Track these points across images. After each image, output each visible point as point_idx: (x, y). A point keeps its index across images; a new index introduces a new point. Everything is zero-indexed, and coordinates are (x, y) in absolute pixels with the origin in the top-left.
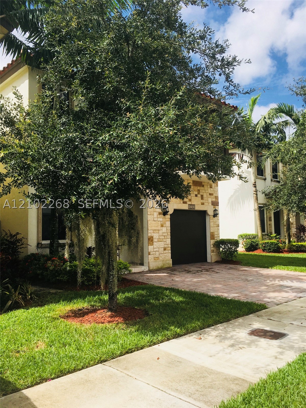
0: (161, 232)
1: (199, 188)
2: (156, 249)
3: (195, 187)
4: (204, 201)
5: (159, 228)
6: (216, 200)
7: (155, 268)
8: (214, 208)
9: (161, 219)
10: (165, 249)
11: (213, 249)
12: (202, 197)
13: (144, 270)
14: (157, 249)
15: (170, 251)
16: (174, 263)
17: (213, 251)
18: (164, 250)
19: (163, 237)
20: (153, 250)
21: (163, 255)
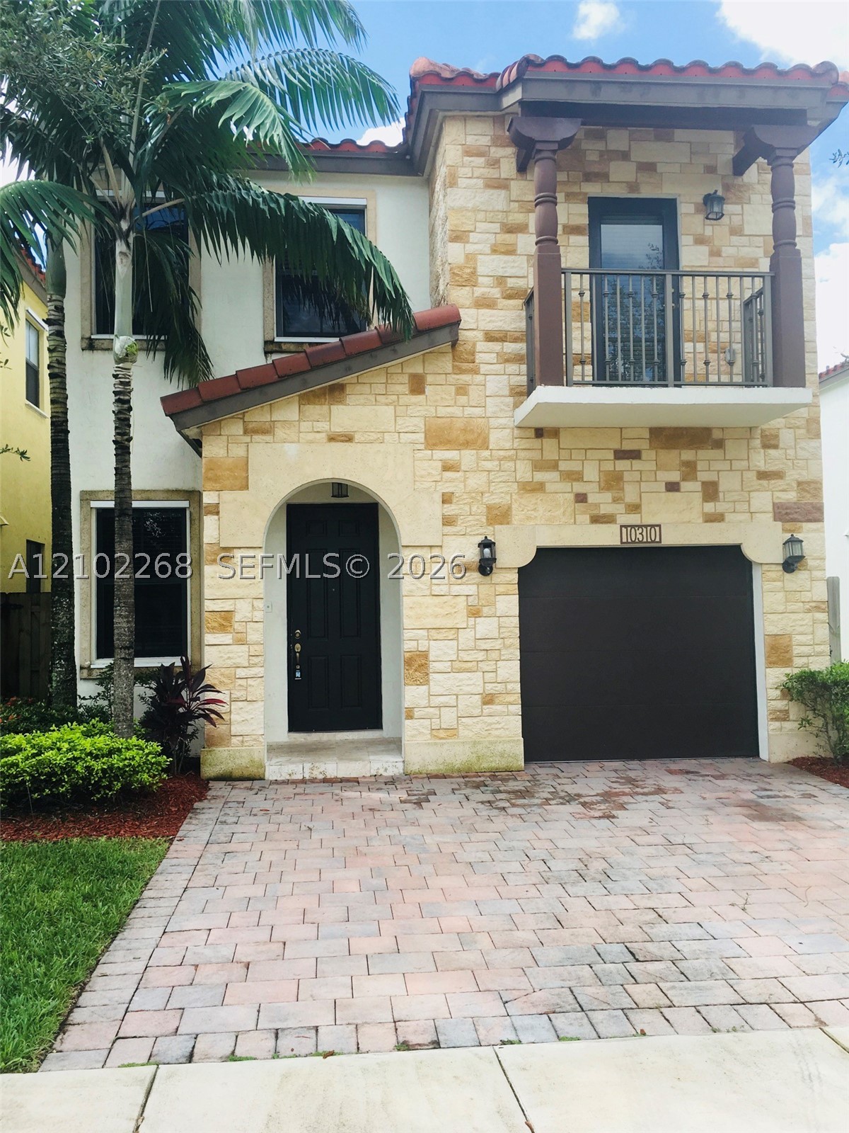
0: (466, 637)
1: (687, 455)
2: (442, 699)
3: (662, 453)
4: (719, 507)
5: (461, 620)
6: (802, 497)
7: (431, 768)
9: (471, 589)
10: (488, 700)
12: (711, 491)
13: (381, 771)
14: (451, 700)
15: (518, 708)
16: (531, 755)
18: (484, 703)
19: (481, 656)
20: (424, 702)
21: (475, 720)
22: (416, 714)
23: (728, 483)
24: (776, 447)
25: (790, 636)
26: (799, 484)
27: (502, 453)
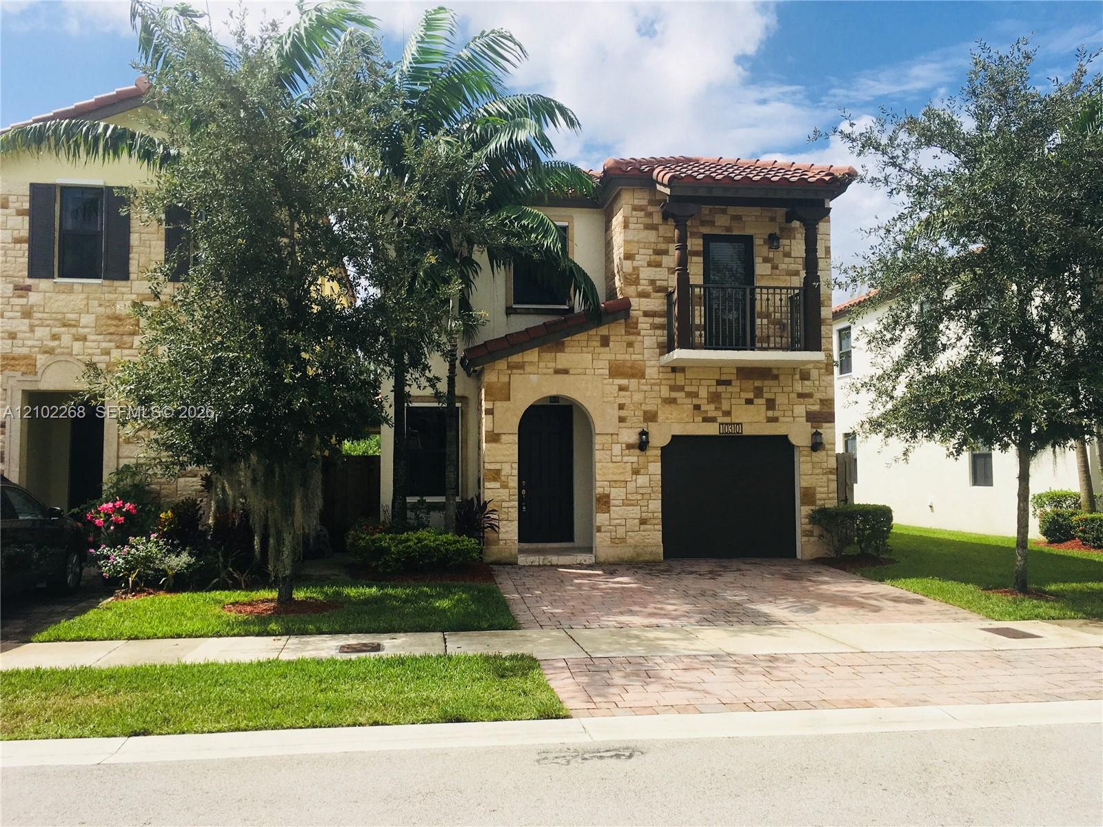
0: (631, 486)
1: (758, 383)
2: (618, 521)
3: (744, 381)
4: (776, 414)
5: (628, 477)
9: (634, 459)
10: (643, 522)
11: (809, 527)
12: (771, 404)
14: (621, 522)
15: (660, 527)
17: (808, 534)
18: (641, 524)
19: (639, 497)
20: (608, 523)
21: (636, 533)
22: (603, 530)
23: (781, 400)
24: (808, 379)
25: (815, 488)
26: (821, 400)
27: (652, 381)
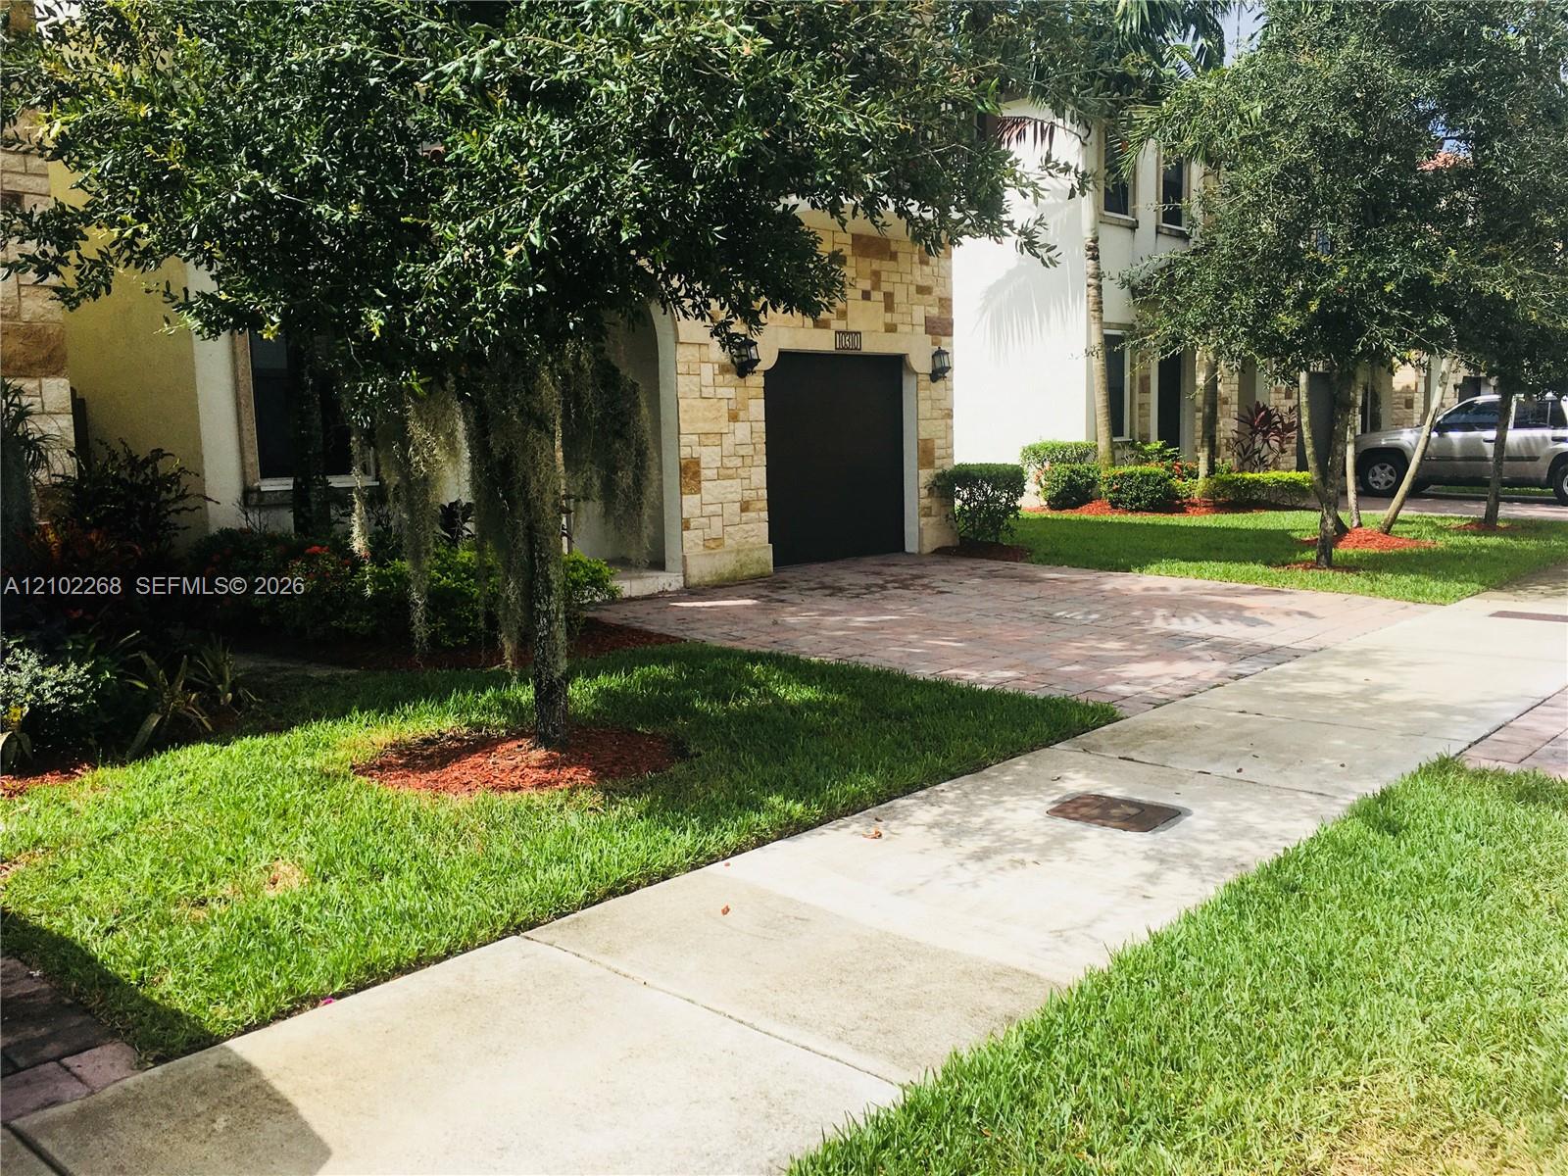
0: (728, 441)
1: (876, 265)
2: (712, 508)
3: (860, 259)
4: (896, 318)
5: (723, 425)
6: (941, 313)
7: (707, 579)
8: (934, 344)
9: (730, 392)
10: (745, 507)
11: (926, 502)
12: (889, 302)
13: (667, 587)
14: (716, 508)
15: (765, 515)
16: (779, 560)
17: (926, 512)
18: (742, 511)
19: (738, 462)
20: (698, 512)
21: (737, 528)
22: (693, 525)
23: (900, 295)
24: (927, 263)
25: (933, 440)
26: (940, 299)
